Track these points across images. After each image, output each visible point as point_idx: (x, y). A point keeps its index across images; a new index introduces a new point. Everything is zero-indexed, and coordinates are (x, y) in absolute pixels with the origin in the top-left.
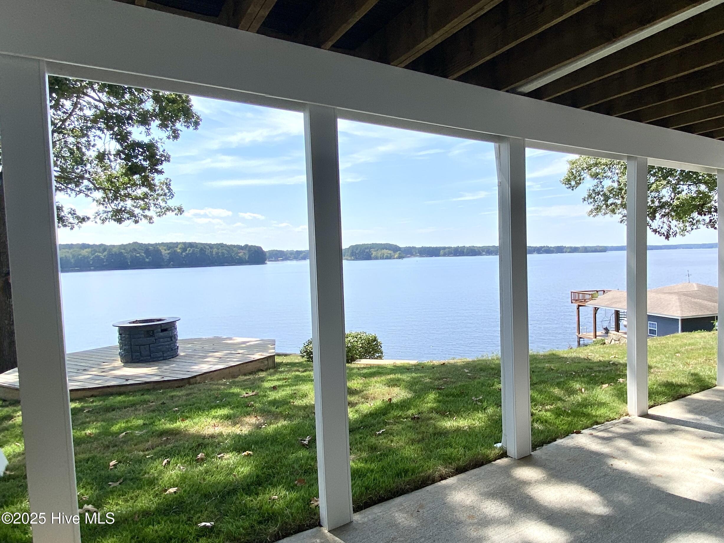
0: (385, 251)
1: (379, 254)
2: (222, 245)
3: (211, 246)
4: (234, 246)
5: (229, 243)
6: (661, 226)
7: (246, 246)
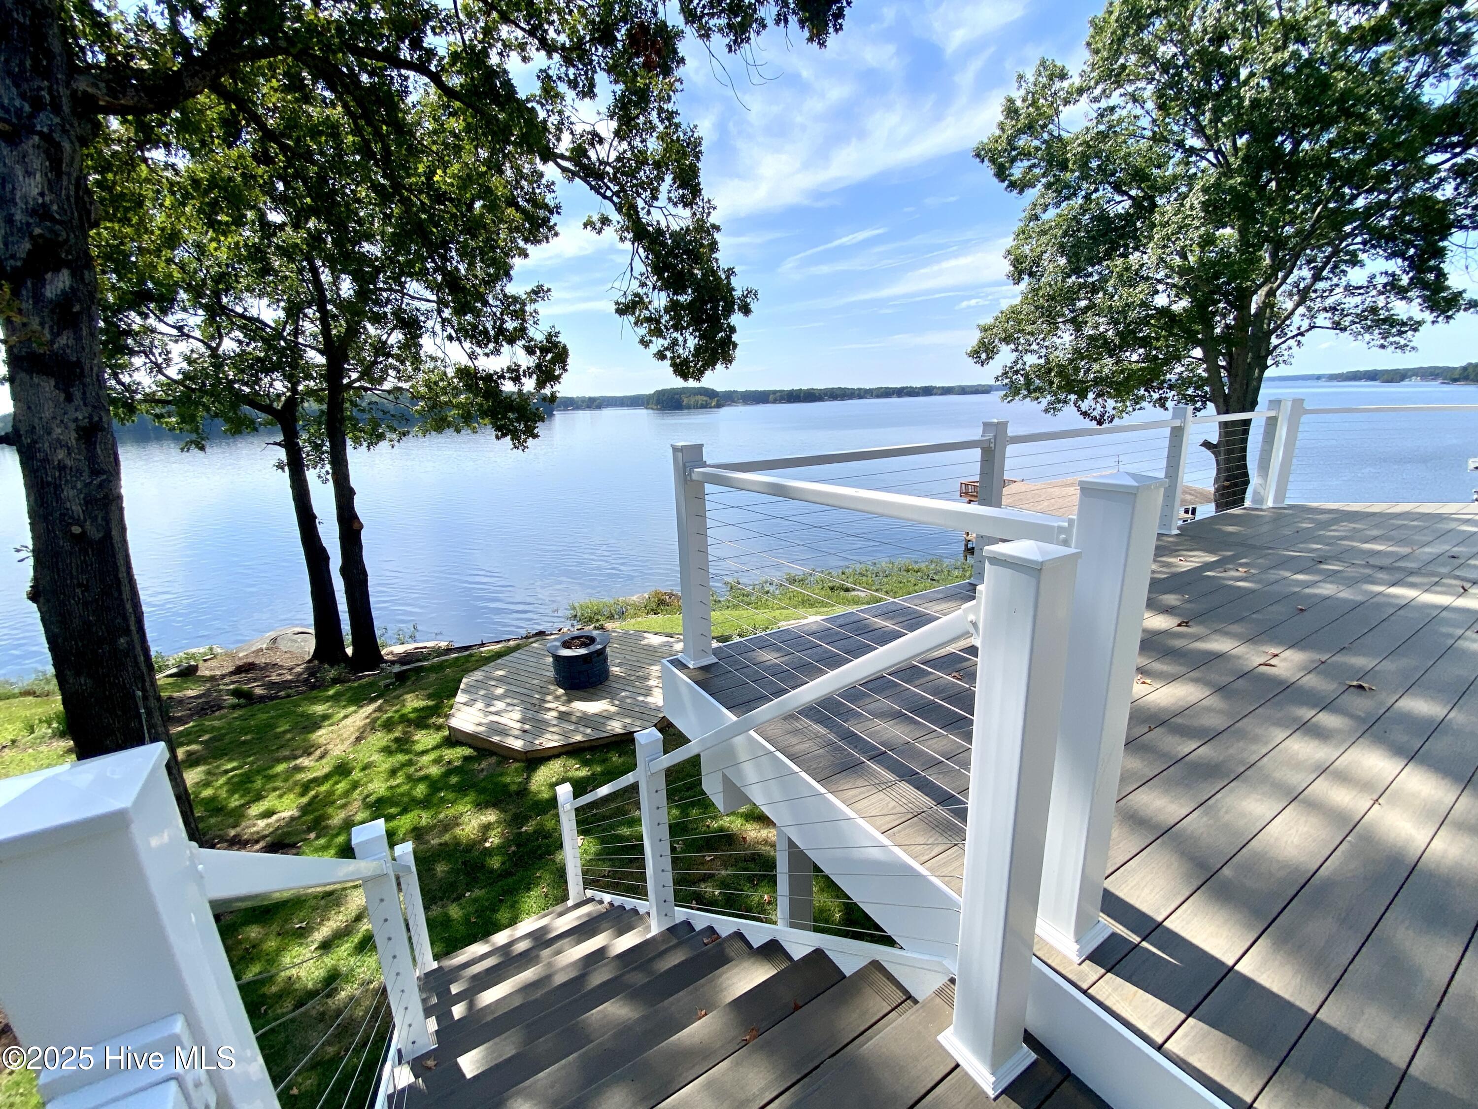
0: (699, 397)
1: (692, 400)
6: (1093, 406)
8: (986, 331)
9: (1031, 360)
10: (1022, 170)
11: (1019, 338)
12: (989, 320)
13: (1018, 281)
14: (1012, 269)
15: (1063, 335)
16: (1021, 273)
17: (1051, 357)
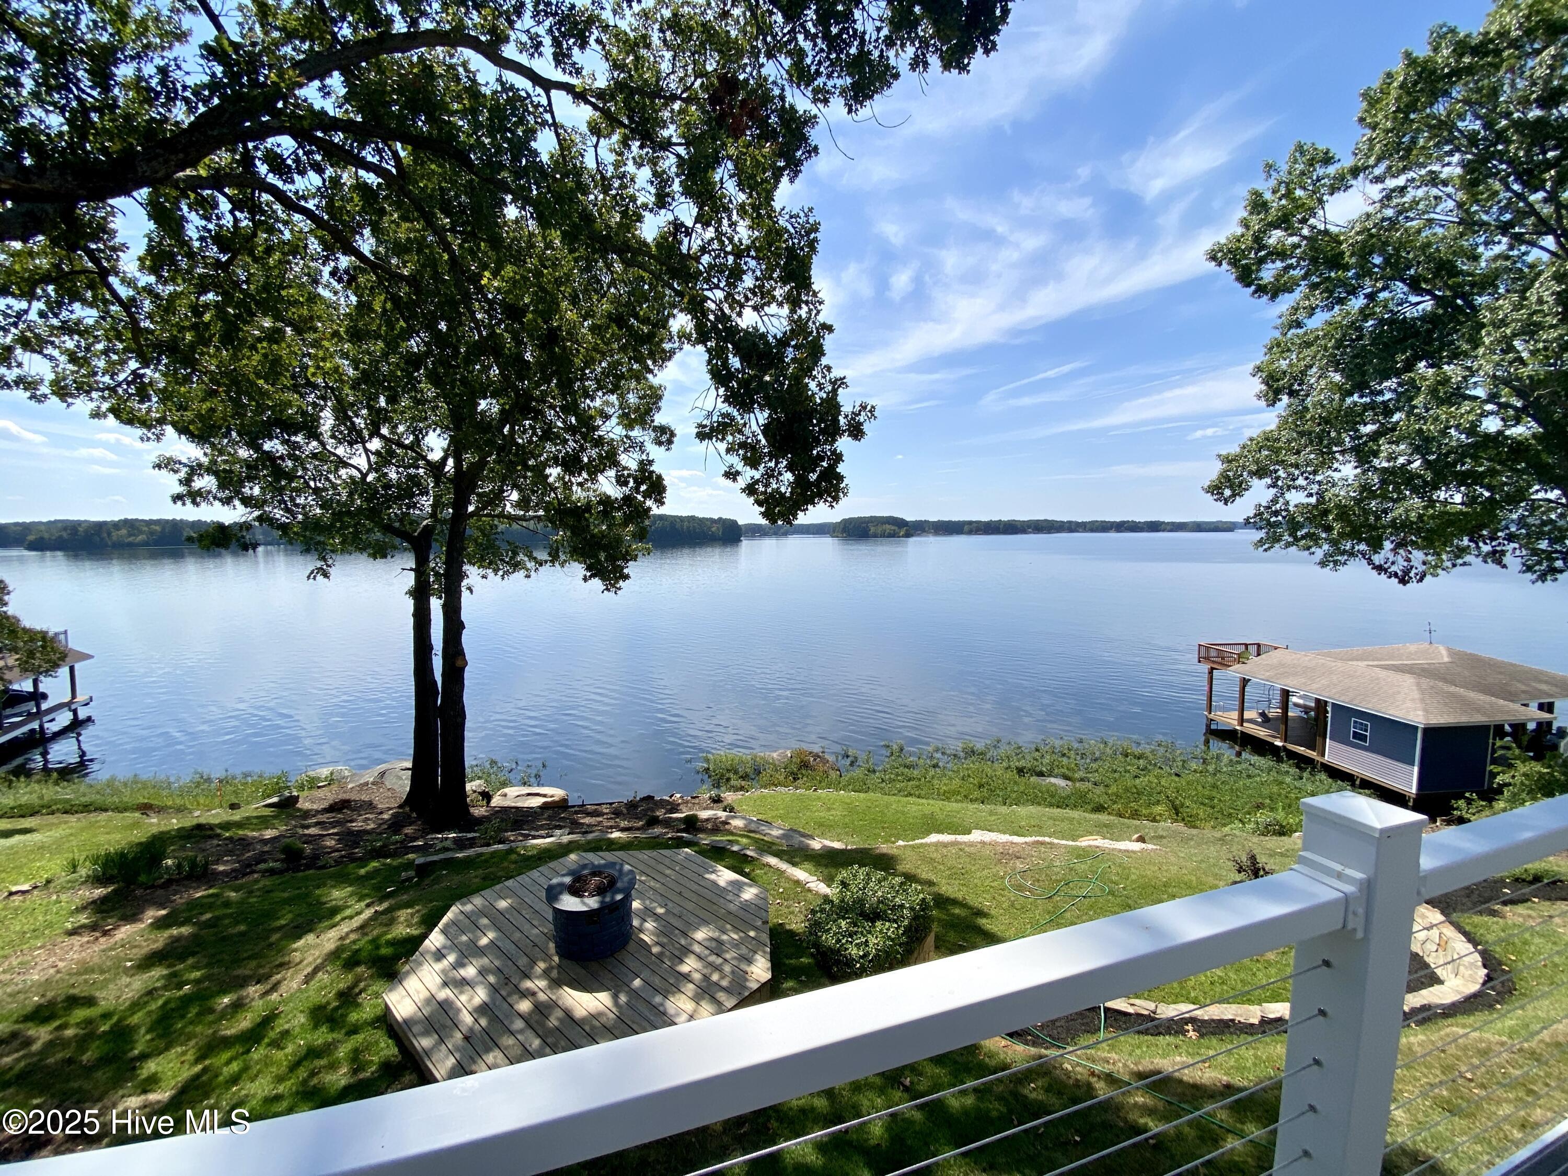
0: (888, 527)
2: (692, 519)
3: (681, 519)
4: (707, 519)
5: (701, 515)
6: (1391, 559)
7: (720, 519)
8: (1230, 462)
9: (1295, 498)
10: (1274, 272)
11: (1276, 471)
12: (1234, 449)
13: (1272, 403)
14: (1264, 387)
15: (1341, 467)
16: (1277, 392)
17: (1328, 495)
